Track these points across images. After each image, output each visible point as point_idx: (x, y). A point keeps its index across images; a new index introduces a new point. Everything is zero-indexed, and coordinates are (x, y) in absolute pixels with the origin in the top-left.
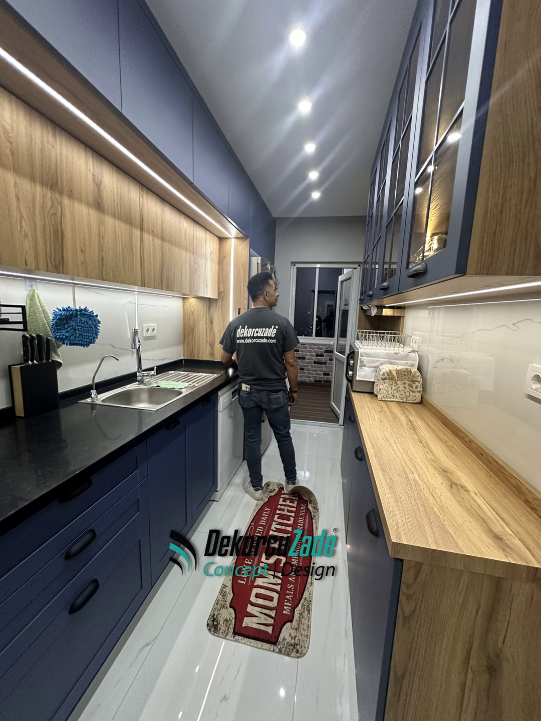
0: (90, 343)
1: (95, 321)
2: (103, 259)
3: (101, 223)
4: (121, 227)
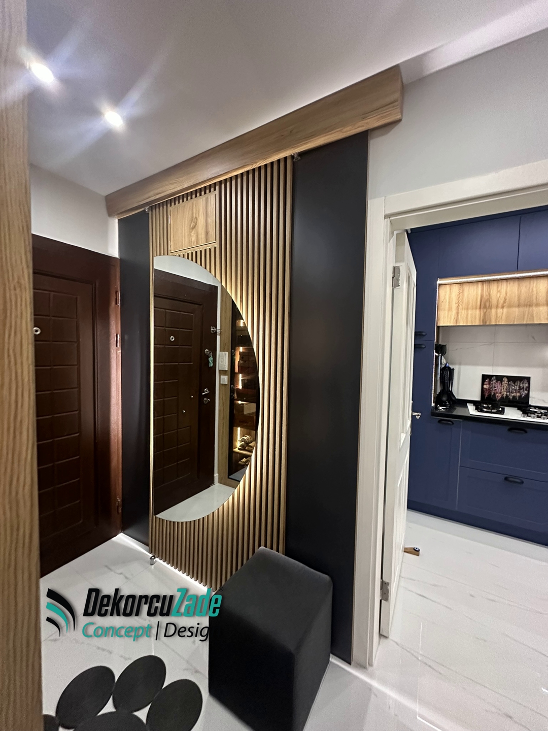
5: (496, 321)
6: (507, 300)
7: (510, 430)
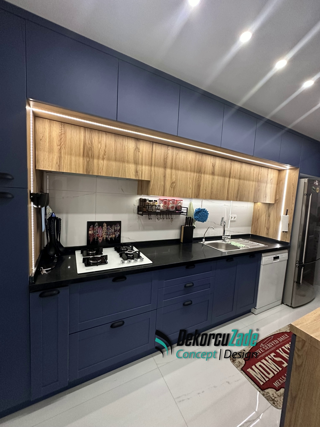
0: (204, 221)
1: (207, 213)
2: (212, 192)
3: (213, 179)
4: (221, 179)
5: (98, 173)
6: (107, 153)
7: (114, 280)
